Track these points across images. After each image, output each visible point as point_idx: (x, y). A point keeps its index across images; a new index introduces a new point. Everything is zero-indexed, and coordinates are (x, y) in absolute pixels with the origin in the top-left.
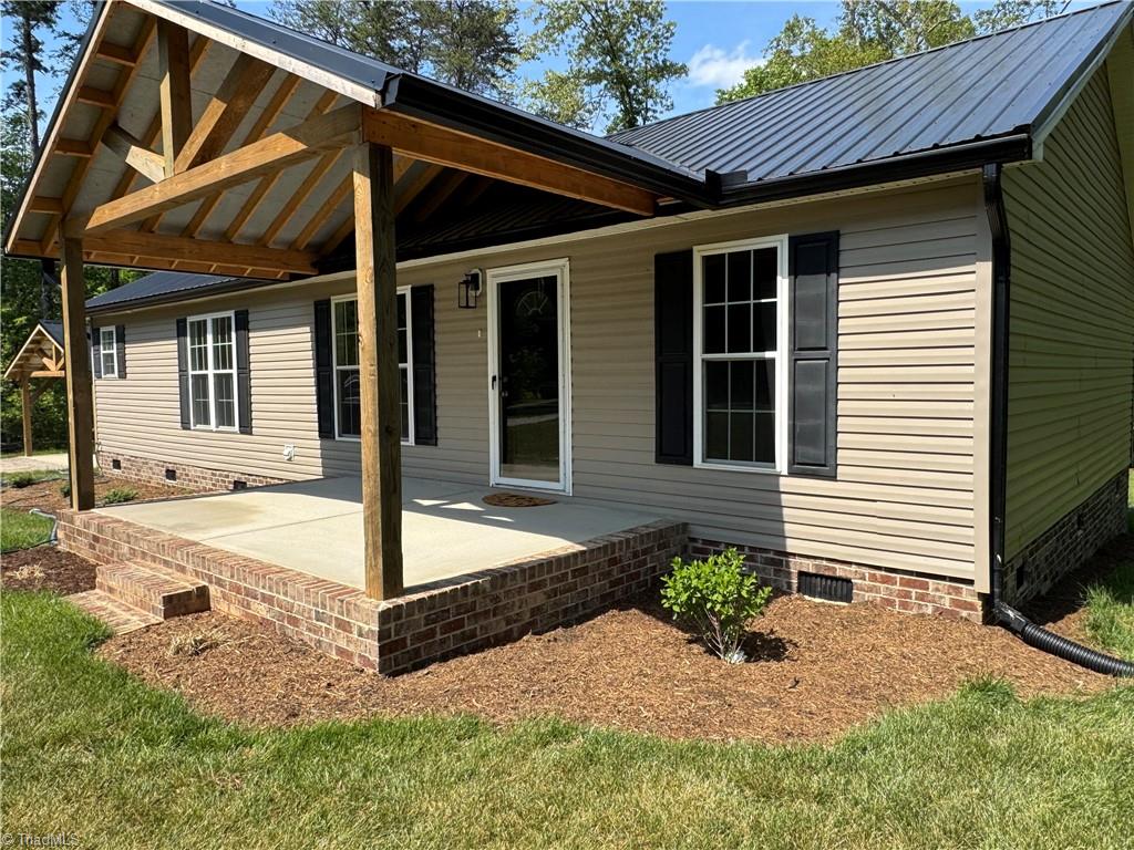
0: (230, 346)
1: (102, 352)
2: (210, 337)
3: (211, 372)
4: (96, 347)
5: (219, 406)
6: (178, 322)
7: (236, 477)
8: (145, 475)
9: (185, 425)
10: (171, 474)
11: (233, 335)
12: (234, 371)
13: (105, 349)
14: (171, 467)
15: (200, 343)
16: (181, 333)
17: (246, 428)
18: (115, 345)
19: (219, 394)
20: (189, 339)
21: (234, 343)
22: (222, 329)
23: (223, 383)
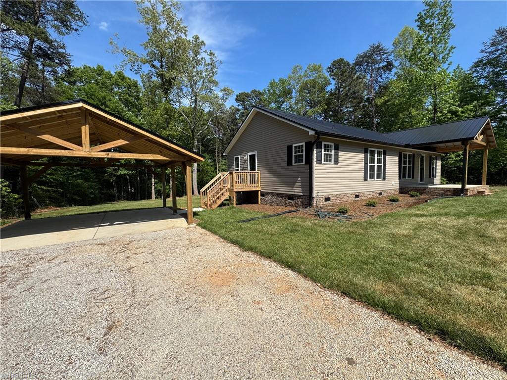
0: (381, 159)
1: (323, 153)
2: (376, 155)
3: (376, 164)
4: (319, 150)
5: (378, 174)
6: (365, 149)
7: (379, 192)
8: (344, 199)
9: (365, 180)
10: (357, 196)
11: (383, 156)
12: (382, 165)
13: (325, 151)
14: (357, 194)
15: (372, 156)
16: (366, 152)
17: (384, 179)
18: (333, 151)
19: (378, 171)
20: (369, 154)
21: (382, 158)
22: (379, 154)
23: (379, 167)
